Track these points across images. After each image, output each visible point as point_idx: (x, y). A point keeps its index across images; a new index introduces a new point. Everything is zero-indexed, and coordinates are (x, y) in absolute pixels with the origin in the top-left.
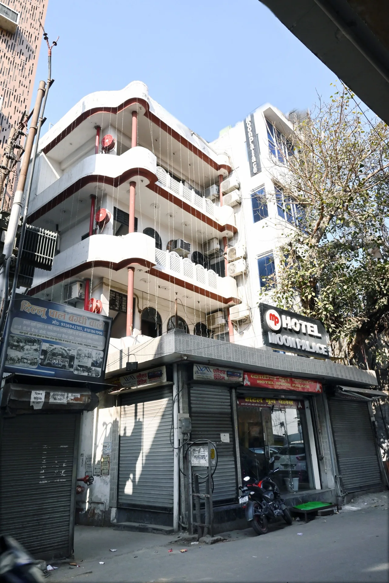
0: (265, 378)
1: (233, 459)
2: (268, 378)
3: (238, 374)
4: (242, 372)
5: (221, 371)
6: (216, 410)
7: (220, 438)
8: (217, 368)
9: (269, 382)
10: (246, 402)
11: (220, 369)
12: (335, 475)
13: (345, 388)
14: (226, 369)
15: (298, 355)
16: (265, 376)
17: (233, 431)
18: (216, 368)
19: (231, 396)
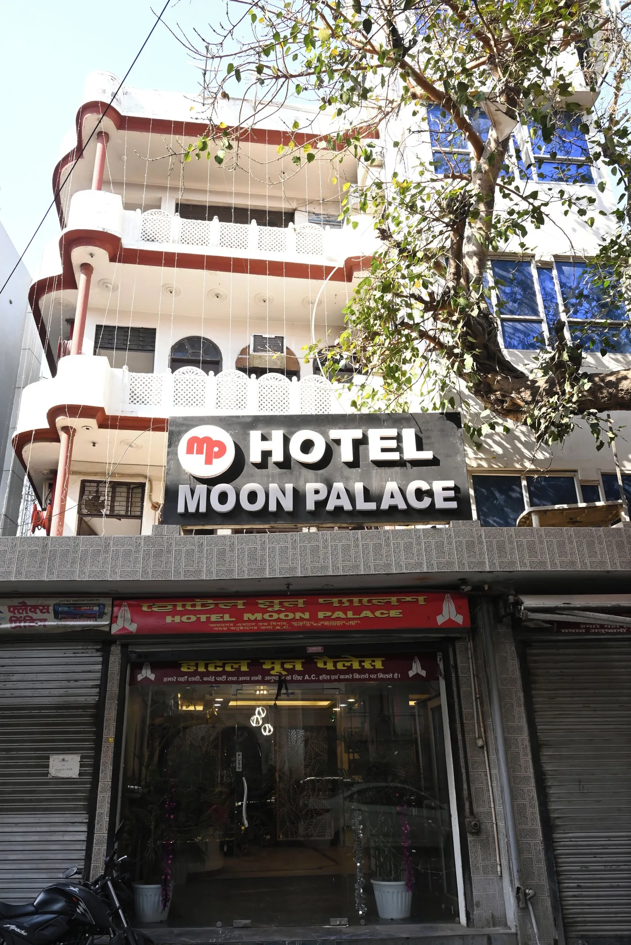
0: (198, 608)
1: (84, 818)
2: (212, 607)
3: (96, 608)
4: (108, 602)
5: (35, 608)
6: (50, 699)
7: (48, 766)
8: (21, 600)
9: (214, 618)
10: (183, 674)
11: (30, 602)
12: (517, 884)
13: (529, 602)
14: (51, 602)
15: (319, 528)
16: (199, 603)
17: (98, 749)
18: (16, 602)
19: (105, 663)
